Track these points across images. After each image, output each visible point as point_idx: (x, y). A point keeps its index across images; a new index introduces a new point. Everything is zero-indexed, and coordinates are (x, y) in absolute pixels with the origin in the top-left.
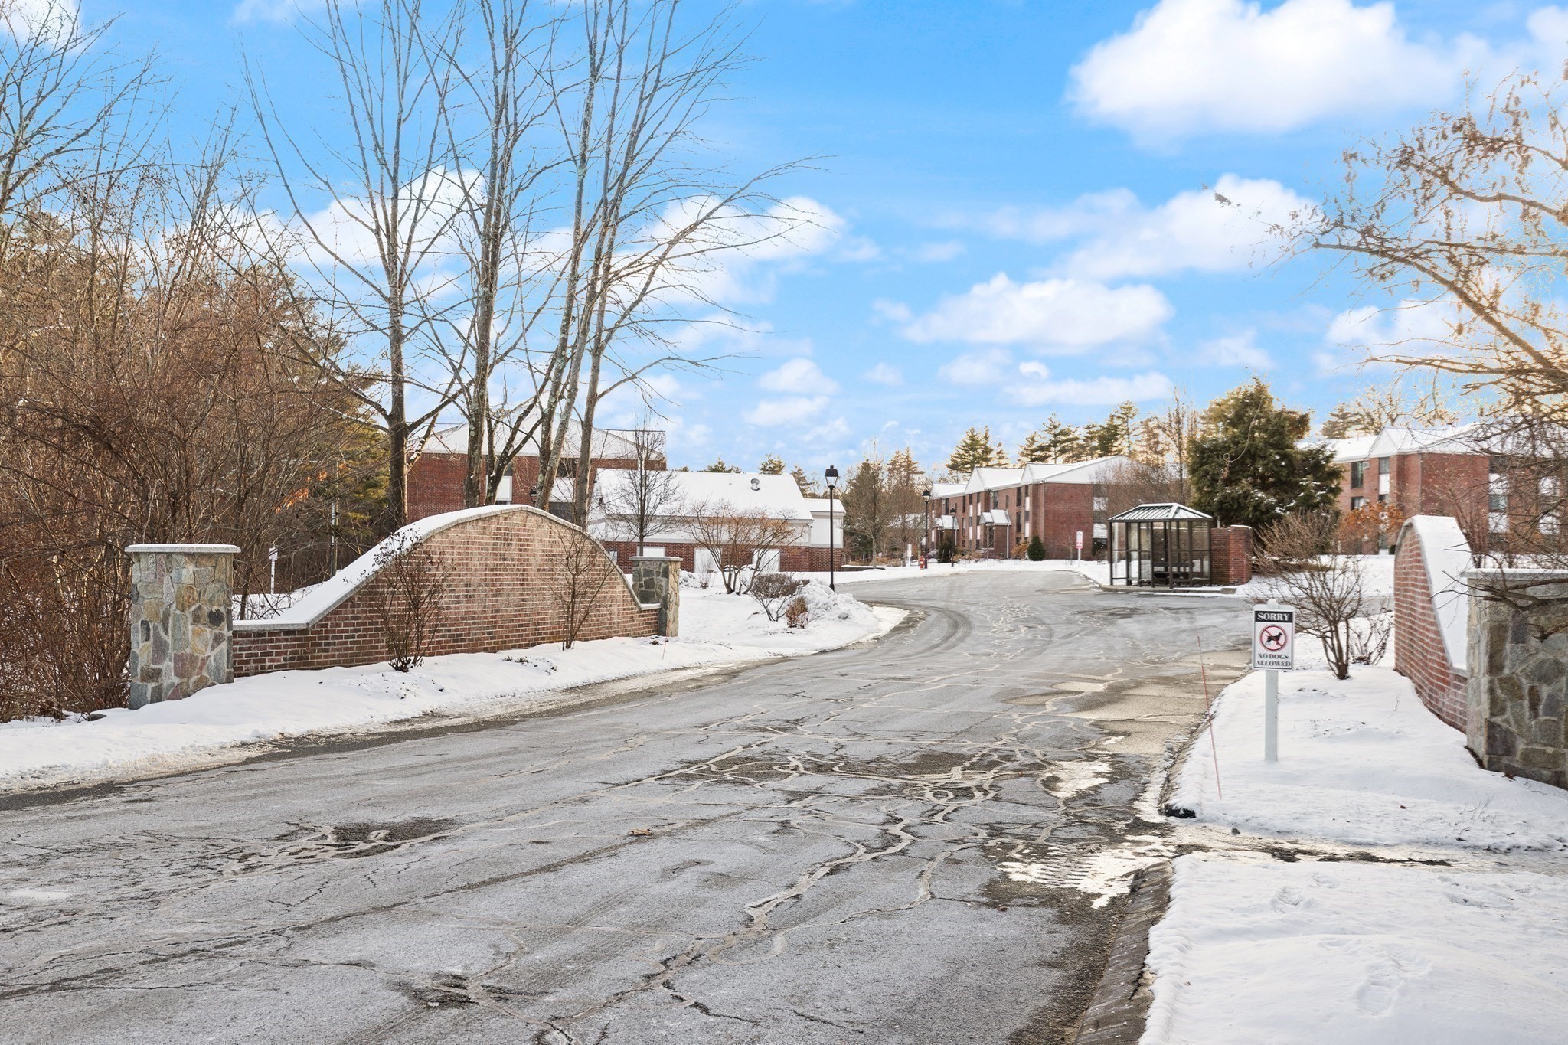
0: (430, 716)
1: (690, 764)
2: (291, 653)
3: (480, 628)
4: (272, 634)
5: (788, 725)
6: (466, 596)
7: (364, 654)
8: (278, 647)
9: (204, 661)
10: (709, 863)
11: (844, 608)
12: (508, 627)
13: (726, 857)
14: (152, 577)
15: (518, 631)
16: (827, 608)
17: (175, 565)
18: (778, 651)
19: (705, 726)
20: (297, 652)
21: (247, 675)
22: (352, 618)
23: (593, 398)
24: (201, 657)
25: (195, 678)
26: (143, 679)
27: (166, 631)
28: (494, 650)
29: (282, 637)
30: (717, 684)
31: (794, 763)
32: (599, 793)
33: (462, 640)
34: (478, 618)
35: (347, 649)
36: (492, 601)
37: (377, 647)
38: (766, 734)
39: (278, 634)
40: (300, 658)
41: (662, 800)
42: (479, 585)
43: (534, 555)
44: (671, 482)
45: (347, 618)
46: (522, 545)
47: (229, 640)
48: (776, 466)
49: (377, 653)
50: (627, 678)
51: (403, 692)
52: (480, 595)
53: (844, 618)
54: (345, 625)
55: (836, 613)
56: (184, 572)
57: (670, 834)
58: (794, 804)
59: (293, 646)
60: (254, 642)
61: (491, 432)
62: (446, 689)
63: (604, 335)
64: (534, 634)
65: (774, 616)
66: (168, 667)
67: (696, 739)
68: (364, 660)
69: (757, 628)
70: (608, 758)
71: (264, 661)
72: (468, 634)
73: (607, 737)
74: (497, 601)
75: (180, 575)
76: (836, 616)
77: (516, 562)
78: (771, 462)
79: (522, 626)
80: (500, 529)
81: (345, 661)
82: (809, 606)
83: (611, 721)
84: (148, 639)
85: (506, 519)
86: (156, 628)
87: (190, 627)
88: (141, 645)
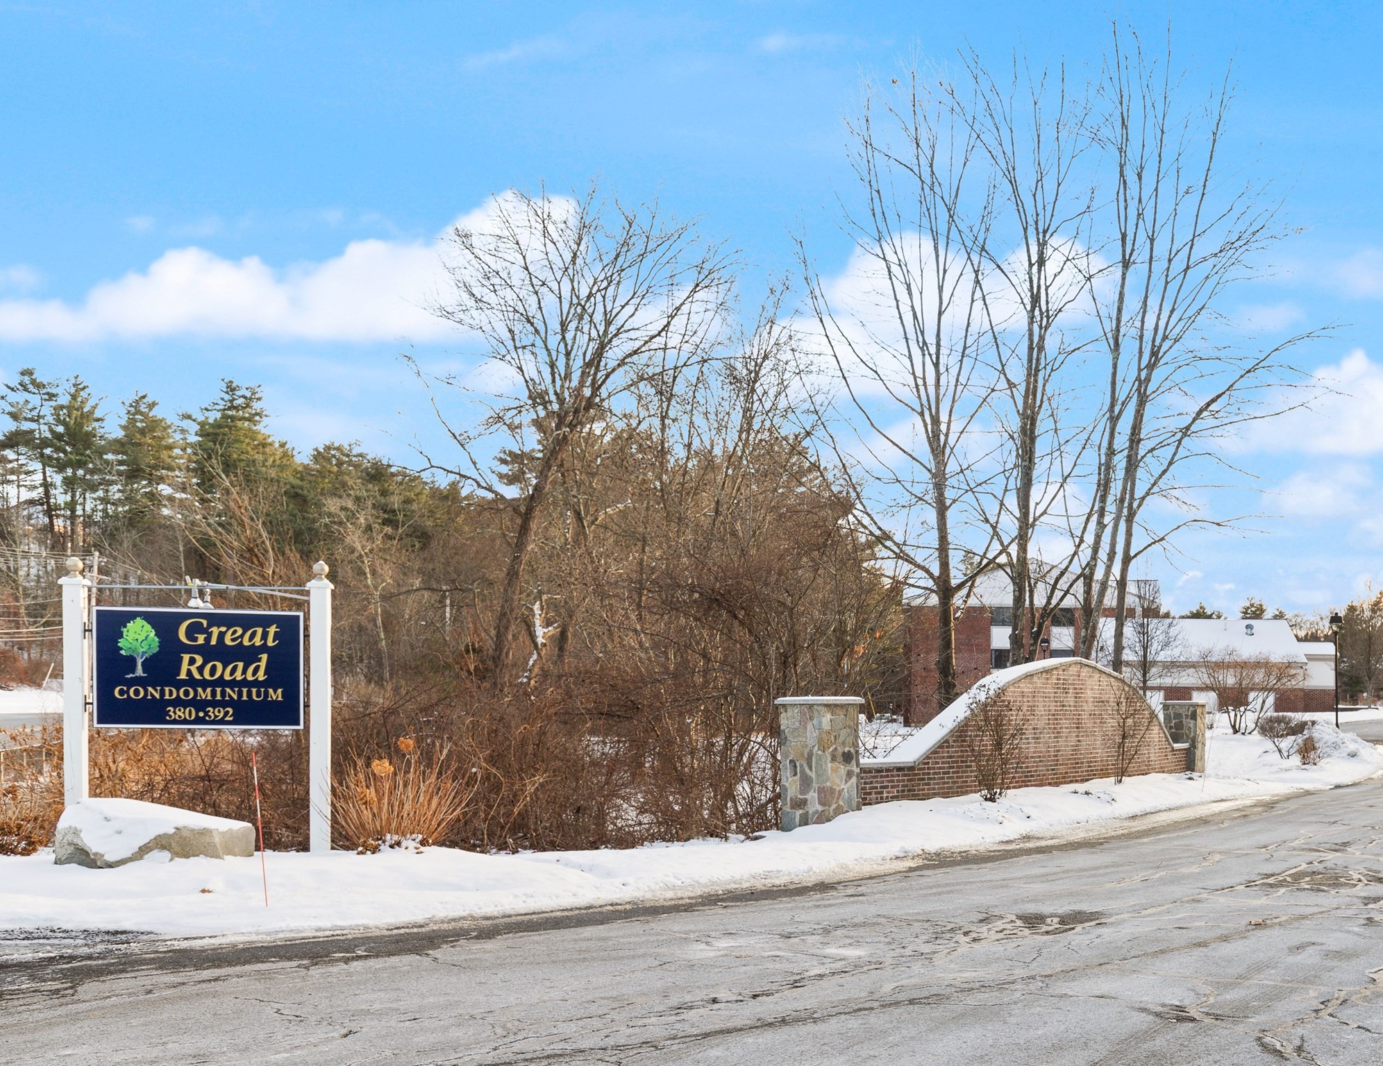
0: (1027, 838)
1: (1268, 876)
2: (903, 786)
3: (1046, 766)
4: (888, 770)
5: (1338, 847)
6: (1034, 738)
7: (958, 787)
8: (893, 781)
9: (840, 792)
10: (1322, 944)
11: (1352, 747)
12: (1067, 764)
13: (1335, 941)
14: (797, 724)
15: (1075, 768)
16: (1336, 746)
17: (816, 714)
18: (1299, 786)
19: (1265, 847)
20: (907, 786)
21: (870, 804)
22: (948, 757)
23: (1127, 560)
24: (838, 789)
25: (834, 806)
26: (792, 807)
27: (810, 768)
28: (1057, 784)
29: (895, 773)
30: (1259, 813)
31: (1356, 876)
32: (1205, 896)
33: (1032, 776)
34: (1044, 757)
35: (944, 783)
36: (1054, 742)
37: (966, 782)
38: (1321, 854)
39: (892, 771)
40: (909, 791)
41: (1260, 902)
42: (1044, 728)
43: (1087, 702)
44: (1172, 629)
45: (943, 757)
46: (1077, 693)
47: (858, 776)
48: (1258, 609)
49: (967, 786)
50: (1177, 808)
51: (1001, 819)
52: (1045, 737)
53: (1353, 755)
54: (943, 763)
55: (1344, 751)
56: (824, 720)
57: (1280, 924)
58: (1370, 906)
59: (904, 781)
60: (875, 777)
61: (1031, 592)
62: (1033, 816)
63: (1135, 505)
64: (1087, 771)
65: (1286, 754)
66: (813, 797)
67: (1263, 857)
68: (958, 792)
69: (1271, 765)
70: (1196, 871)
71: (882, 793)
72: (1036, 771)
73: (1187, 855)
74: (1058, 742)
75: (820, 723)
76: (1345, 754)
77: (1072, 708)
78: (1252, 605)
79: (1077, 764)
80: (1059, 679)
81: (943, 793)
82: (1317, 745)
83: (1182, 842)
84: (795, 774)
85: (1064, 670)
86: (801, 766)
87: (829, 765)
88: (790, 780)
